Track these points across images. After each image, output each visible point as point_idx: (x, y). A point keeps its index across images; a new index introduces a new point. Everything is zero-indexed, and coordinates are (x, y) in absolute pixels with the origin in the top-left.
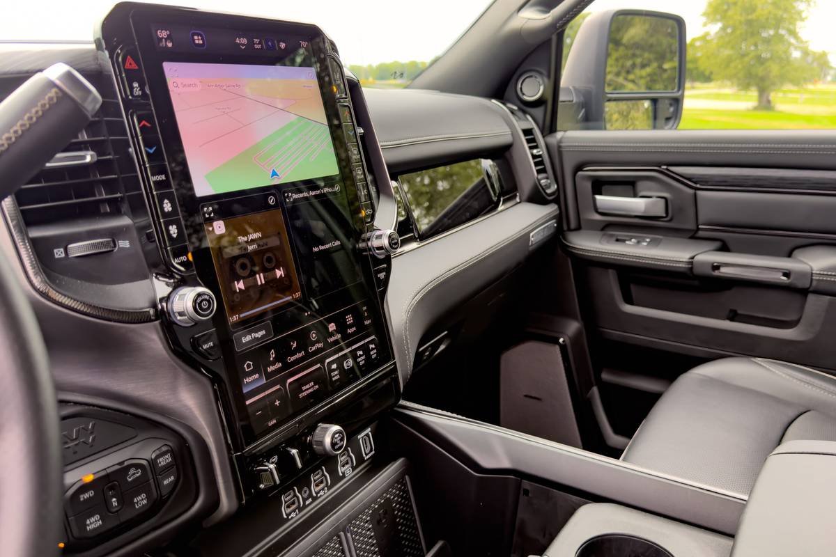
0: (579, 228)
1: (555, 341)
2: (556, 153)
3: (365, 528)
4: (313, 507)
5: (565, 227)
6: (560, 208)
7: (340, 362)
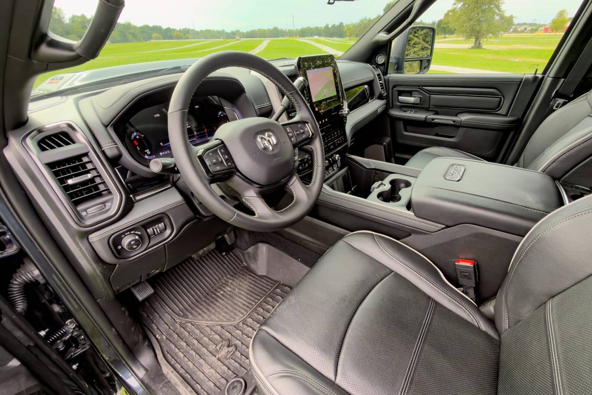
0: (392, 108)
1: (382, 144)
2: (387, 82)
3: (341, 179)
4: (330, 175)
5: (388, 107)
6: (387, 101)
7: (337, 141)
